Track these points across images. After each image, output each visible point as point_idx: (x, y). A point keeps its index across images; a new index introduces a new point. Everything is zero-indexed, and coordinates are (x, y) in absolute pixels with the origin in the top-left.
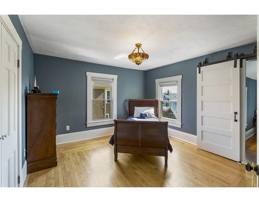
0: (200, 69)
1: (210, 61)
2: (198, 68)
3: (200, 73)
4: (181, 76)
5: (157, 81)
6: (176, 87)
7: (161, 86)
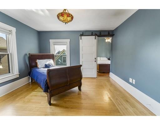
0: (81, 37)
1: (84, 34)
2: (80, 37)
3: (81, 39)
4: (69, 40)
5: (51, 41)
6: (66, 46)
7: (54, 45)
